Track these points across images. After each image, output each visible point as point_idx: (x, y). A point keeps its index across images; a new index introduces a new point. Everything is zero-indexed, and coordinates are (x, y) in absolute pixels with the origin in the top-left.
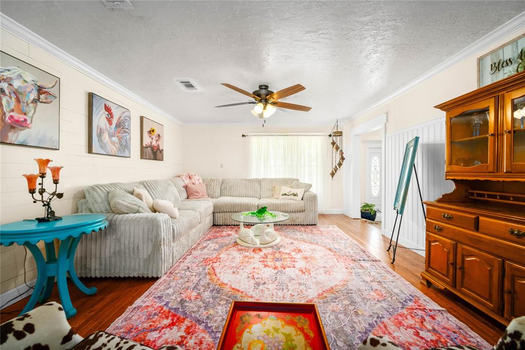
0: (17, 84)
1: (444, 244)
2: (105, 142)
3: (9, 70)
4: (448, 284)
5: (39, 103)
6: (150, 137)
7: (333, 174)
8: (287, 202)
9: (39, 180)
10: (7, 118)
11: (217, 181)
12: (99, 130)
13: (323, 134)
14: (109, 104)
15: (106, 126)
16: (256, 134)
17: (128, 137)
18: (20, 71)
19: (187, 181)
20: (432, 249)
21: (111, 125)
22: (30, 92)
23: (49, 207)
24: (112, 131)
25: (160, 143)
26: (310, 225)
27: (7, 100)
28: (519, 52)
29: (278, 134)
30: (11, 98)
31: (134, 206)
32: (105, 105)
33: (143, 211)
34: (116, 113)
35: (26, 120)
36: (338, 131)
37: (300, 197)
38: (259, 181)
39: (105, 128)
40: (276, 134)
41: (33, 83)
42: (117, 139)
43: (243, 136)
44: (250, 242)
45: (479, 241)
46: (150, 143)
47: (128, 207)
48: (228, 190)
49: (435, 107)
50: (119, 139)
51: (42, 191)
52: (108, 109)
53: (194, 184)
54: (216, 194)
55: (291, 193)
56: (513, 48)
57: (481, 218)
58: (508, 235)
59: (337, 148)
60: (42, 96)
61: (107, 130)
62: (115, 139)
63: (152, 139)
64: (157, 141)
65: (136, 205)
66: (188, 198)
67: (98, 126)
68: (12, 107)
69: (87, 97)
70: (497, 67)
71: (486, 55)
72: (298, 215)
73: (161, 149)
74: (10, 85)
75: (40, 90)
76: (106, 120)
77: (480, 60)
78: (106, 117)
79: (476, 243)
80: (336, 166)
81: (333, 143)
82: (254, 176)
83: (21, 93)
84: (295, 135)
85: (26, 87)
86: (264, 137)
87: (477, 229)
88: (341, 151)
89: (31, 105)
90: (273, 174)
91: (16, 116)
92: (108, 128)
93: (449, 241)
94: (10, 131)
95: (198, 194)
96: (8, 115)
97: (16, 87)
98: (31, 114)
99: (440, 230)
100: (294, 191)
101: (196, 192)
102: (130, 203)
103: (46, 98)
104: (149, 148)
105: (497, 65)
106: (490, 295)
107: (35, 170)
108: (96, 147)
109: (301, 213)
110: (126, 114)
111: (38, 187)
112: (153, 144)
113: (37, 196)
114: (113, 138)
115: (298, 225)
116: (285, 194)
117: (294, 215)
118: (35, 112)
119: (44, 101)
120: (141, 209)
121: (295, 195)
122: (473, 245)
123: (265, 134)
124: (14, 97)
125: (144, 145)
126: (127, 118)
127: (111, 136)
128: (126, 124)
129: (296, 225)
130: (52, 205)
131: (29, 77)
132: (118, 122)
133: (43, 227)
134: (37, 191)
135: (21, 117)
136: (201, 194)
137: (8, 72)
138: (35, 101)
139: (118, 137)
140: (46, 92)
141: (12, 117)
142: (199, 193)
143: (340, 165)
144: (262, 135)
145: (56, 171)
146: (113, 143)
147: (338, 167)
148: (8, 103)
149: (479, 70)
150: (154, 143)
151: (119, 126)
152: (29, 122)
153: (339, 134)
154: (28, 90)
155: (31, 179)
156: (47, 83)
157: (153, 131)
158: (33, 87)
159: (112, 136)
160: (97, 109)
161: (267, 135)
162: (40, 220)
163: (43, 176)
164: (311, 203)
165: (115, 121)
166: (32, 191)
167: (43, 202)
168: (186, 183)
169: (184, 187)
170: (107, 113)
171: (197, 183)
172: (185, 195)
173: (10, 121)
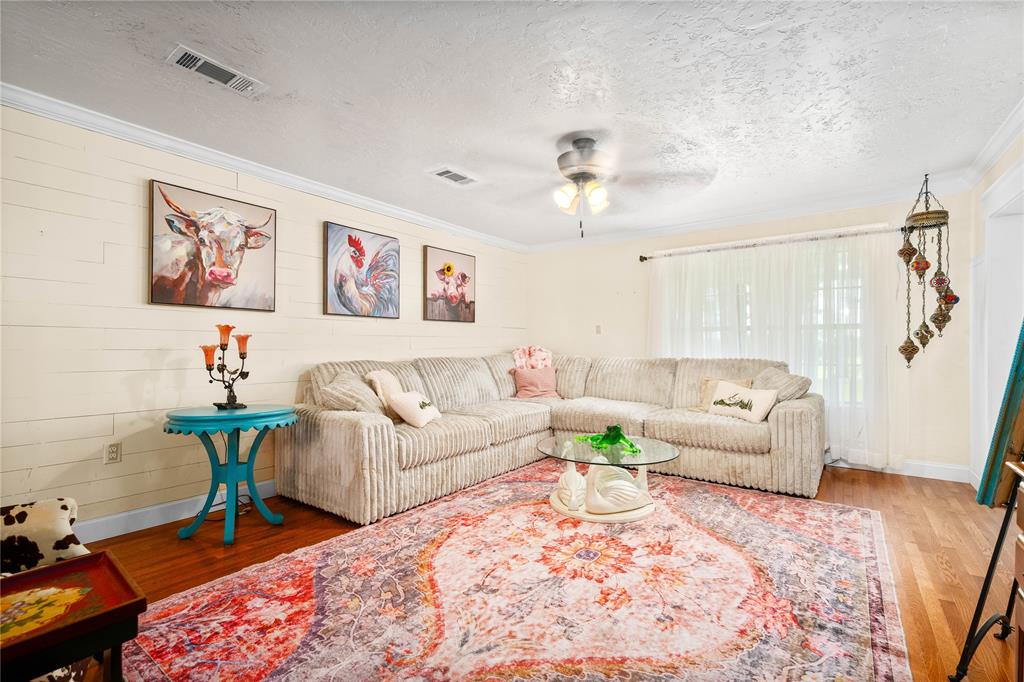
0: (218, 229)
2: (349, 295)
3: (209, 214)
5: (246, 250)
6: (443, 280)
7: (910, 351)
8: (724, 422)
9: (218, 353)
10: (207, 275)
11: (579, 362)
12: (338, 277)
13: (883, 227)
14: (355, 234)
15: (351, 270)
16: (671, 251)
17: (394, 285)
18: (223, 211)
19: (521, 362)
21: (360, 267)
22: (235, 237)
23: (231, 391)
24: (363, 276)
25: (467, 289)
26: (786, 494)
27: (207, 252)
29: (732, 244)
30: (211, 248)
31: (349, 399)
32: (350, 237)
33: (363, 408)
34: (370, 248)
35: (229, 275)
36: (930, 209)
37: (758, 411)
38: (675, 366)
39: (348, 273)
40: (725, 245)
41: (238, 224)
42: (371, 289)
43: (643, 259)
46: (441, 291)
47: (339, 400)
48: (598, 383)
50: (376, 289)
51: (222, 368)
52: (354, 243)
53: (533, 367)
54: (575, 390)
55: (737, 399)
59: (920, 267)
60: (251, 240)
61: (353, 276)
62: (368, 290)
63: (448, 283)
64: (458, 286)
65: (352, 397)
66: (515, 396)
67: (336, 271)
68: (213, 260)
69: (322, 229)
72: (752, 460)
73: (468, 300)
74: (211, 232)
75: (249, 231)
76: (351, 260)
78: (352, 257)
80: (925, 326)
81: (908, 253)
83: (223, 240)
85: (230, 231)
88: (940, 274)
89: (237, 254)
91: (217, 269)
92: (356, 273)
94: (210, 291)
95: (535, 389)
96: (208, 271)
97: (218, 234)
98: (236, 266)
100: (745, 394)
102: (344, 394)
103: (256, 242)
104: (441, 301)
107: (215, 340)
108: (334, 304)
109: (759, 457)
110: (392, 245)
111: (217, 362)
112: (449, 293)
113: (216, 373)
114: (365, 289)
115: (751, 488)
116: (722, 402)
117: (738, 460)
118: (241, 262)
119: (253, 245)
120: (359, 405)
121: (744, 406)
123: (694, 248)
124: (215, 245)
125: (429, 296)
126: (394, 253)
127: (359, 285)
128: (391, 262)
129: (744, 487)
130: (235, 388)
131: (233, 216)
132: (373, 260)
133: (224, 414)
134: (216, 366)
135: (224, 272)
136: (542, 388)
137: (208, 217)
138: (241, 248)
139: (373, 285)
140: (257, 233)
141: (211, 273)
142: (537, 386)
144: (686, 253)
145: (242, 340)
146: (364, 296)
148: (208, 255)
150: (452, 291)
151: (377, 268)
152: (233, 276)
153: (934, 219)
154: (233, 234)
155: (208, 352)
156: (256, 220)
157: (449, 269)
158: (238, 229)
159: (362, 286)
160: (335, 245)
161: (700, 252)
162: (220, 407)
163: (224, 347)
164: (789, 432)
165: (367, 261)
166: (210, 368)
167: (224, 382)
168: (518, 364)
169: (510, 372)
170: (353, 249)
171: (540, 367)
172: (511, 389)
173: (210, 278)
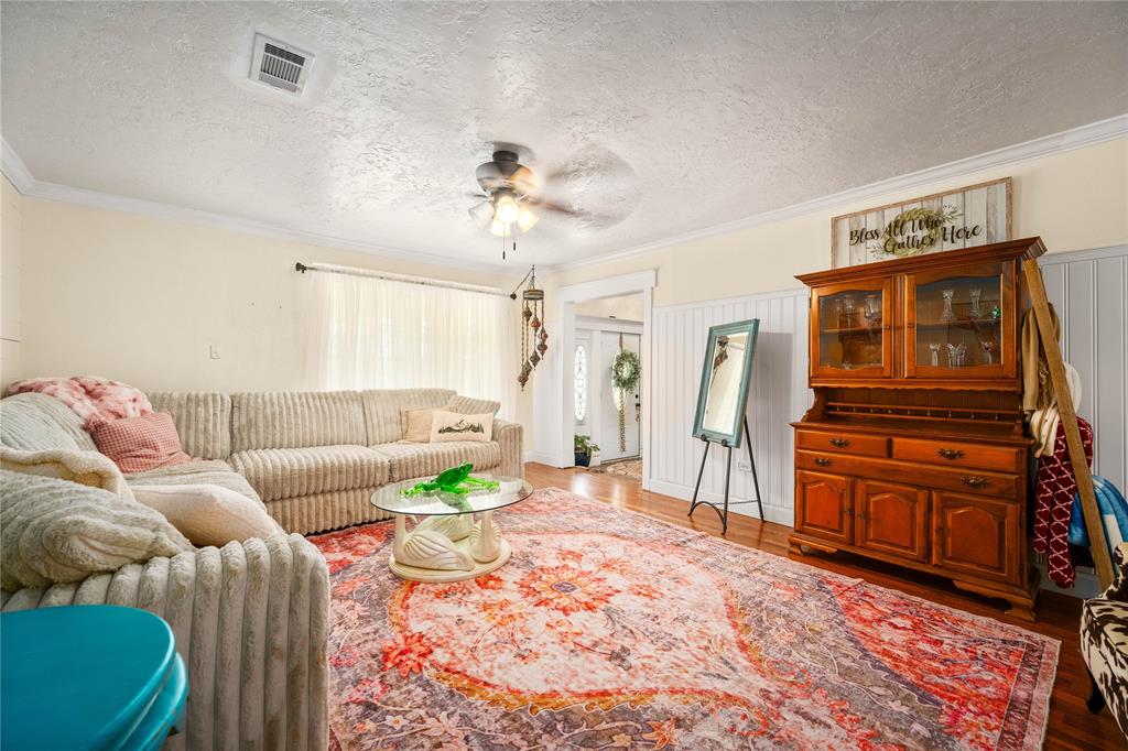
1: (831, 484)
4: (840, 541)
7: (523, 380)
8: (462, 446)
11: (214, 400)
13: (499, 290)
16: (339, 268)
19: (88, 409)
20: (808, 493)
28: (887, 225)
29: (402, 276)
36: (536, 288)
37: (488, 432)
38: (362, 399)
40: (397, 276)
44: (454, 567)
45: (896, 471)
48: (261, 430)
49: (797, 277)
53: (119, 416)
54: (218, 445)
55: (465, 424)
56: (877, 218)
57: (895, 440)
58: (937, 458)
59: (537, 325)
70: (859, 236)
71: (845, 216)
77: (836, 221)
79: (889, 475)
80: (528, 363)
81: (528, 314)
82: (332, 385)
84: (442, 286)
86: (364, 278)
87: (890, 455)
88: (543, 331)
90: (388, 379)
93: (843, 478)
95: (151, 452)
99: (824, 465)
100: (472, 420)
101: (145, 445)
105: (859, 234)
106: (912, 542)
116: (450, 429)
121: (475, 429)
122: (886, 478)
123: (367, 271)
136: (163, 450)
142: (154, 448)
143: (536, 359)
144: (359, 275)
147: (531, 364)
149: (835, 236)
153: (536, 295)
161: (372, 276)
168: (86, 413)
169: (85, 428)
171: (132, 413)
